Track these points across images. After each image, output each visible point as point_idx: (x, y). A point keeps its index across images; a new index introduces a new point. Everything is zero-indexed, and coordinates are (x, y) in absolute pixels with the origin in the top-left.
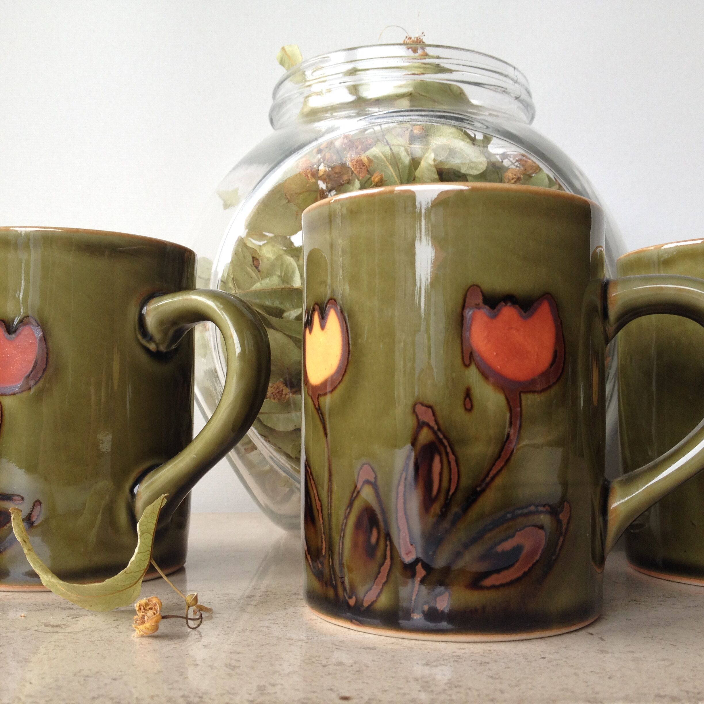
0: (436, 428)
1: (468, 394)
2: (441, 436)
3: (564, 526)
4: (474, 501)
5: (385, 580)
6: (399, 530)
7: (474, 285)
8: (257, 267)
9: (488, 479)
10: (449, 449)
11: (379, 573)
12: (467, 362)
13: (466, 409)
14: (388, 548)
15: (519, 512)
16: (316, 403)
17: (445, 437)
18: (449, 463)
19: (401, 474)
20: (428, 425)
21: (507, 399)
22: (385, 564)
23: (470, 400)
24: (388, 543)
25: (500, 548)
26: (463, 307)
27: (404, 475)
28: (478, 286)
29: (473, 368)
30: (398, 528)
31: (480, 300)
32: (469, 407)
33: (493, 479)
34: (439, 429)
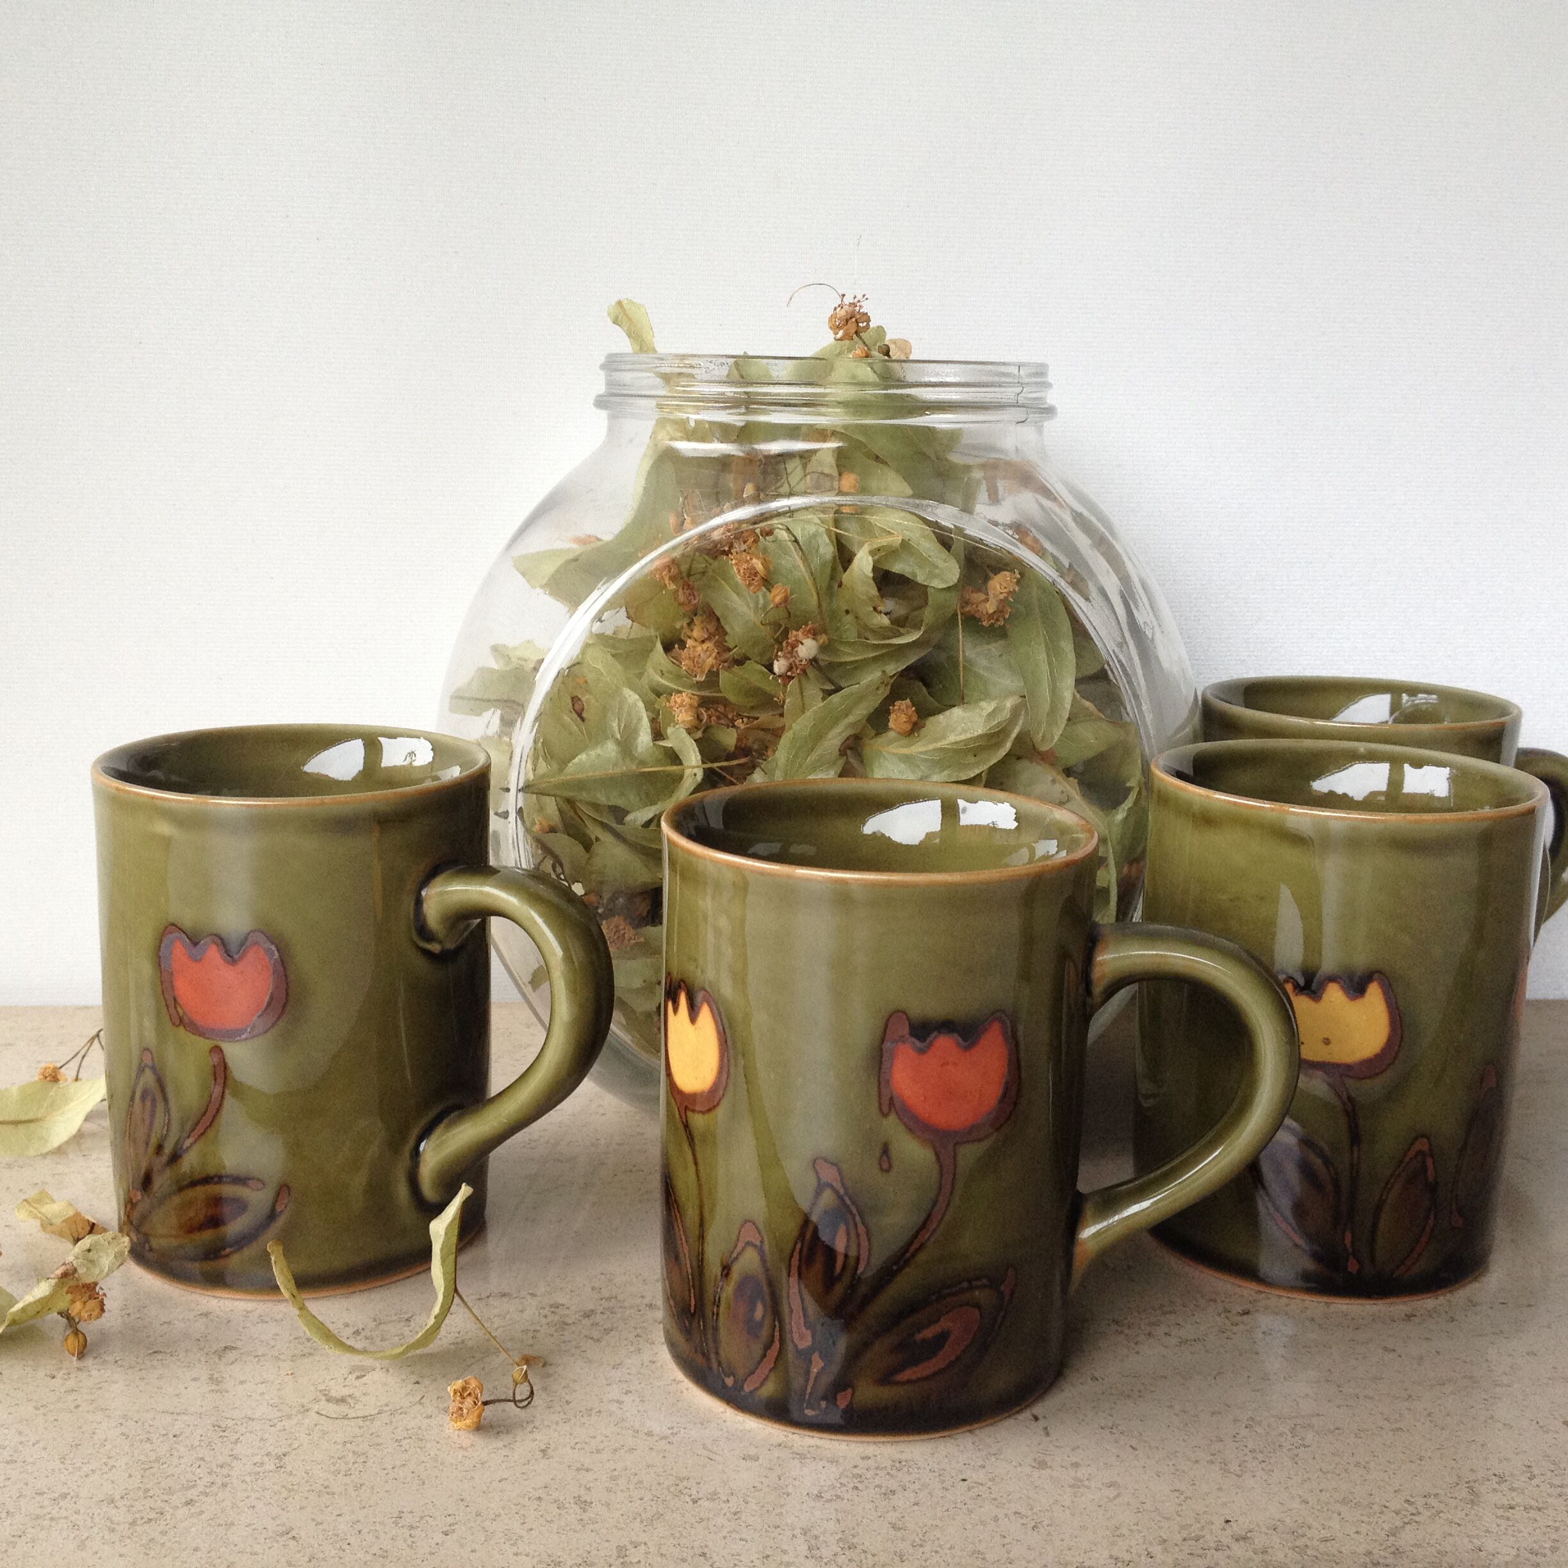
0: (842, 1192)
1: (885, 1150)
2: (848, 1202)
3: (1007, 1298)
4: (888, 1282)
5: (773, 1365)
6: (791, 1311)
7: (898, 1011)
8: (580, 715)
9: (908, 1255)
10: (858, 1218)
11: (764, 1356)
12: (885, 1109)
13: (881, 1169)
14: (777, 1329)
15: (946, 1292)
16: (684, 1116)
17: (853, 1203)
18: (858, 1235)
19: (796, 1243)
20: (832, 1187)
21: (937, 1155)
22: (773, 1347)
23: (889, 1158)
24: (777, 1323)
25: (919, 1337)
26: (883, 1041)
27: (799, 1246)
28: (904, 1012)
29: (893, 1117)
30: (790, 1307)
31: (906, 1030)
32: (885, 1166)
33: (913, 1255)
34: (846, 1193)
